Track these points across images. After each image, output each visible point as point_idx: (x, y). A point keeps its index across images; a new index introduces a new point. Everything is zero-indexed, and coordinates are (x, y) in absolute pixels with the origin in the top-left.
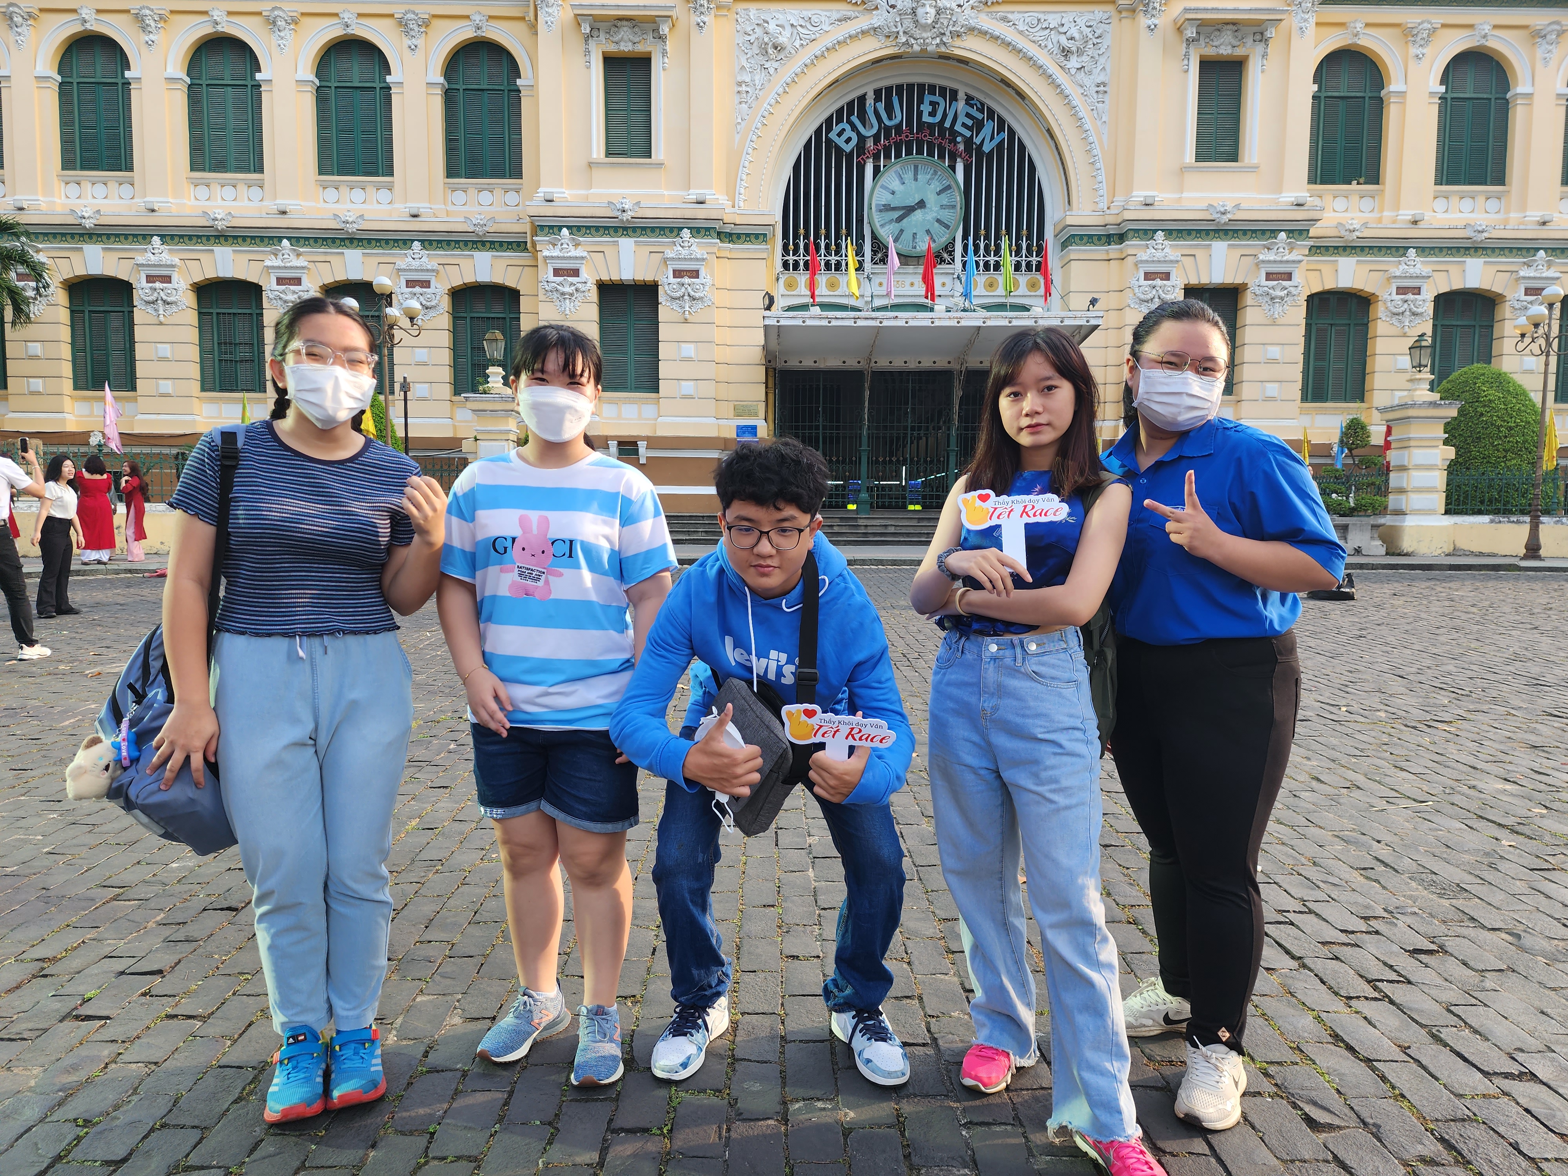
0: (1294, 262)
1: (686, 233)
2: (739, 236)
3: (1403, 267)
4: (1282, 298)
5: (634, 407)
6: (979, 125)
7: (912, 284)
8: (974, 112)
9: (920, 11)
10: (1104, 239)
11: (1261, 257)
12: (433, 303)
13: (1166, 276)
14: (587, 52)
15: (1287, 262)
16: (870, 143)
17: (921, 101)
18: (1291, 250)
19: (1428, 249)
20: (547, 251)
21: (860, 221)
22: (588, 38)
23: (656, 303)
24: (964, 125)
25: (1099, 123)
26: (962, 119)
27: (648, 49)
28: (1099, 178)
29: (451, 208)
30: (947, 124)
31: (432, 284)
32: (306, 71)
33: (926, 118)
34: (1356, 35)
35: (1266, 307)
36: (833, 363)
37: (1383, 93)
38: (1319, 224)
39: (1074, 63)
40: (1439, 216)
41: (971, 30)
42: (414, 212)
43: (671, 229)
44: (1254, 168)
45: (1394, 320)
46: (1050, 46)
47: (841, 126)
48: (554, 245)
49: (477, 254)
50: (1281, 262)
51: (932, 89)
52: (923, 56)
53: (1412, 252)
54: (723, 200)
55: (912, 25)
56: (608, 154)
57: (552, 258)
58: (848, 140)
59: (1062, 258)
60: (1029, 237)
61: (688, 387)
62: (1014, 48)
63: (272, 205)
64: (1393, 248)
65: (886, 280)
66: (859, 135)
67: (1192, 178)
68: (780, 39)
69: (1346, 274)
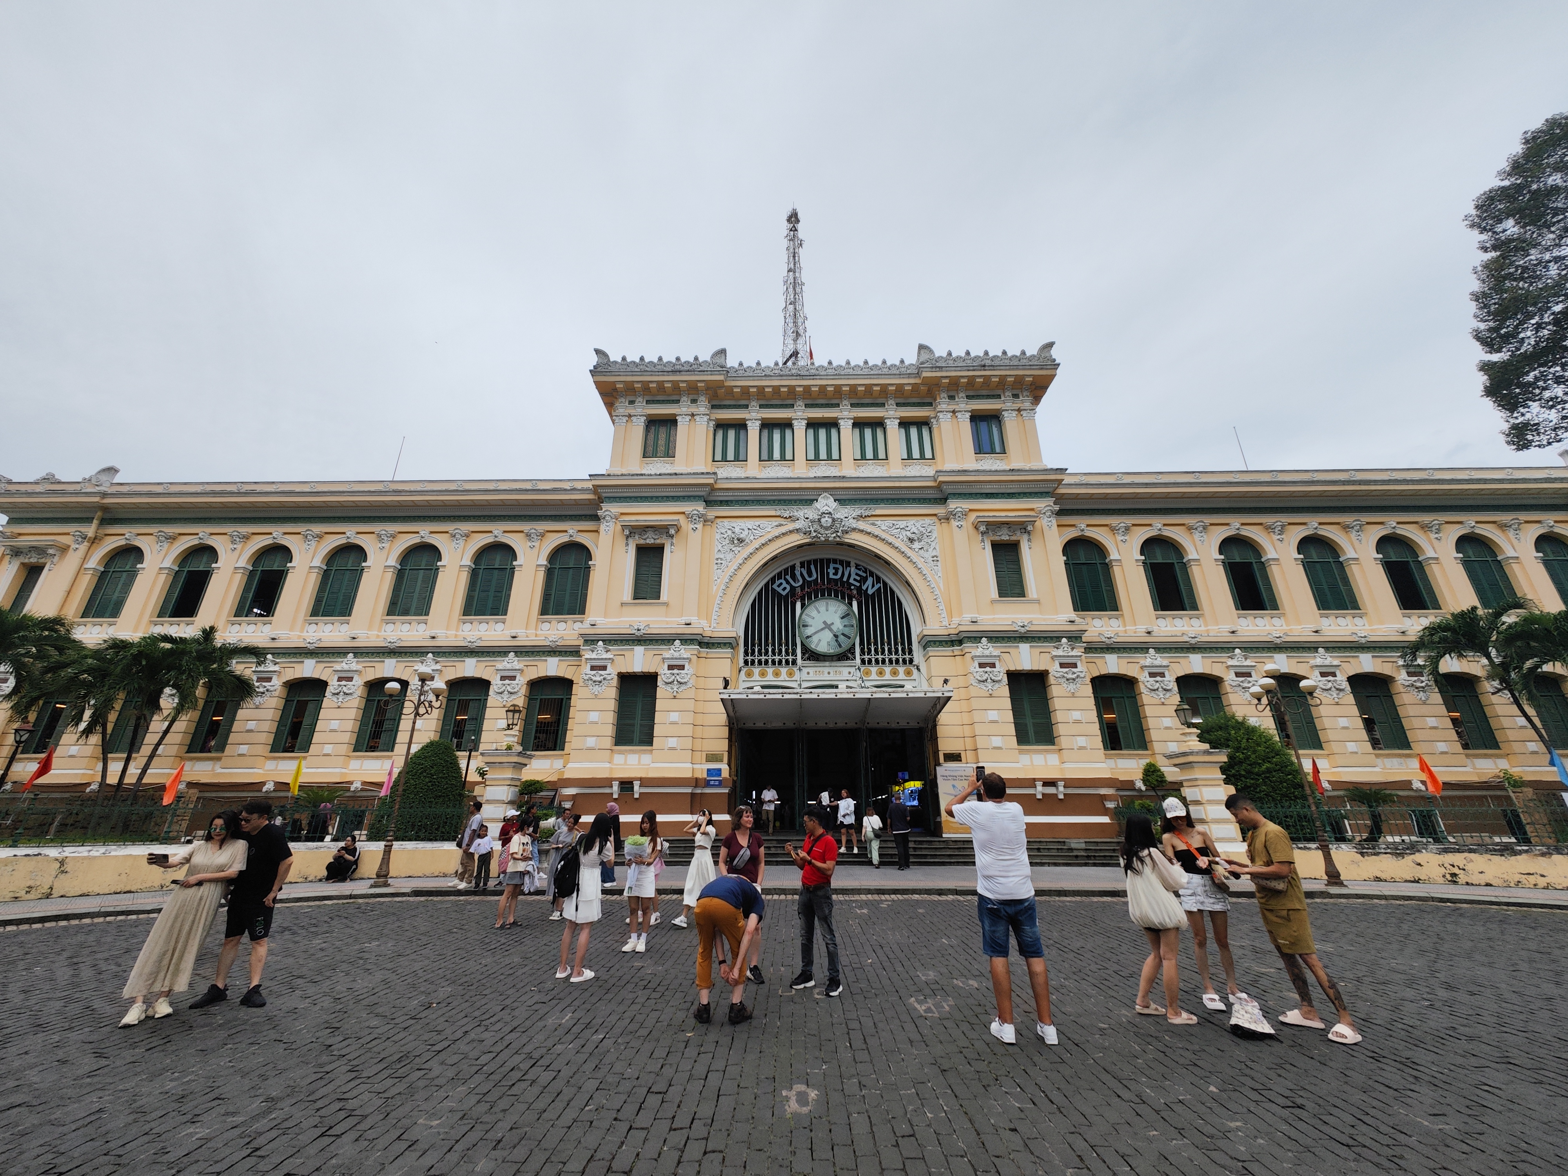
0: (1076, 656)
1: (677, 642)
2: (713, 644)
3: (1149, 660)
4: (1074, 679)
5: (636, 757)
6: (864, 580)
7: (829, 673)
8: (861, 573)
9: (823, 520)
10: (949, 643)
11: (1054, 653)
12: (515, 690)
13: (993, 665)
14: (627, 545)
15: (1072, 656)
16: (798, 590)
17: (828, 567)
18: (1073, 649)
19: (1163, 648)
20: (588, 655)
21: (794, 636)
22: (627, 537)
23: (655, 686)
24: (855, 580)
25: (937, 577)
26: (853, 576)
27: (663, 542)
28: (941, 608)
29: (539, 632)
30: (845, 579)
31: (517, 678)
32: (467, 561)
33: (831, 576)
34: (1083, 530)
35: (1065, 685)
36: (777, 724)
37: (1107, 561)
38: (1087, 634)
39: (916, 545)
40: (1163, 629)
41: (854, 529)
42: (514, 635)
43: (669, 641)
44: (1038, 601)
45: (1153, 694)
46: (901, 537)
47: (780, 581)
48: (593, 651)
49: (549, 659)
50: (1068, 656)
51: (835, 561)
52: (827, 544)
53: (1151, 651)
54: (704, 623)
55: (818, 527)
56: (635, 598)
57: (591, 659)
58: (785, 589)
59: (924, 656)
60: (903, 644)
61: (672, 742)
62: (880, 538)
63: (429, 633)
64: (1141, 648)
65: (811, 670)
66: (791, 586)
67: (999, 607)
68: (742, 536)
69: (1112, 664)
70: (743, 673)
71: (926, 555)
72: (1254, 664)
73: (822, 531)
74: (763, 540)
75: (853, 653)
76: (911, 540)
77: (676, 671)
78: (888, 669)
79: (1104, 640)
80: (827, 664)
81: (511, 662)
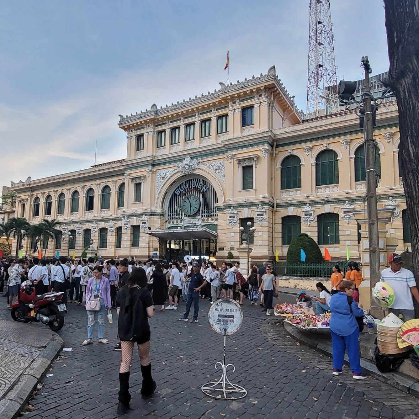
1: (144, 215)
2: (154, 215)
3: (306, 208)
5: (136, 250)
6: (203, 186)
7: (192, 221)
8: (202, 184)
9: (186, 167)
10: (224, 209)
11: (255, 211)
12: (113, 231)
13: (234, 217)
14: (132, 184)
15: (262, 211)
17: (192, 183)
18: (262, 208)
19: (312, 203)
22: (132, 182)
23: (139, 229)
25: (223, 183)
26: (199, 185)
27: (141, 182)
28: (222, 195)
30: (197, 187)
31: (113, 227)
32: (100, 192)
33: (193, 186)
35: (258, 222)
39: (218, 171)
41: (197, 168)
42: (111, 215)
43: (142, 215)
44: (256, 190)
45: (306, 222)
46: (213, 169)
47: (177, 190)
48: (124, 219)
49: (120, 221)
50: (260, 211)
51: (196, 180)
52: (189, 175)
53: (308, 205)
54: (152, 208)
55: (185, 169)
56: (136, 201)
57: (124, 222)
58: (178, 193)
61: (143, 245)
62: (205, 170)
64: (303, 204)
65: (187, 220)
66: (180, 191)
67: (242, 193)
68: (163, 176)
69: (290, 211)
70: (168, 222)
71: (220, 175)
72: (353, 207)
73: (186, 171)
74: (170, 176)
75: (199, 214)
76: (216, 170)
77: (144, 224)
78: (210, 219)
79: (288, 201)
80: (191, 218)
81: (111, 223)
